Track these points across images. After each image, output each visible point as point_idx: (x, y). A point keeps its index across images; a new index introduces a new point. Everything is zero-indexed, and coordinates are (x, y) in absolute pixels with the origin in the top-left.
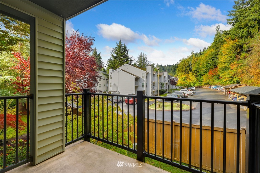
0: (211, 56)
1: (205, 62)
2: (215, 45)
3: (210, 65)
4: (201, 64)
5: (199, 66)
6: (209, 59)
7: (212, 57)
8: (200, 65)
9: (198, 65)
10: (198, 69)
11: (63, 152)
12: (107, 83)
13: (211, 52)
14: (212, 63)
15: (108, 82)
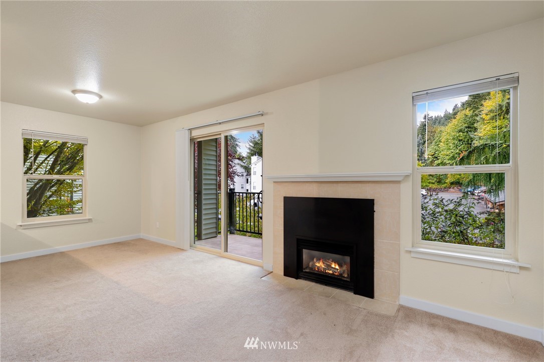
0: (465, 123)
1: (451, 138)
2: (473, 100)
3: (461, 143)
4: (442, 141)
5: (438, 145)
6: (459, 132)
7: (466, 127)
8: (441, 144)
9: (437, 143)
10: (437, 152)
11: (216, 237)
12: (247, 183)
13: (464, 116)
14: (466, 140)
15: (249, 180)
